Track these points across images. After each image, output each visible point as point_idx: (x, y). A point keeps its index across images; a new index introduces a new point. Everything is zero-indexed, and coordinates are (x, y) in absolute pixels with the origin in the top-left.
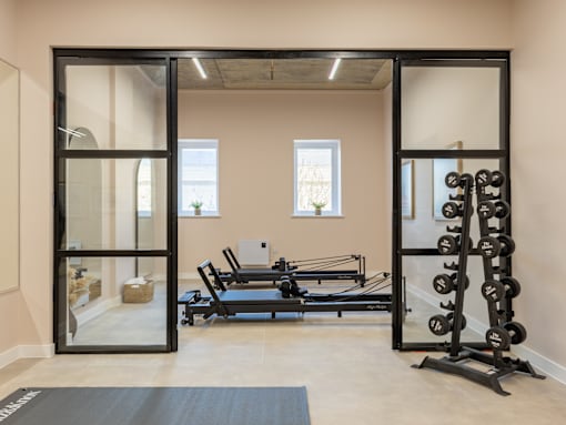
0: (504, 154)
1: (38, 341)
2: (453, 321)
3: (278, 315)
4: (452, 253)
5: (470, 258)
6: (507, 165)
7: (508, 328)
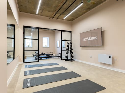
0: (71, 41)
1: (22, 62)
2: (67, 57)
3: (47, 58)
4: (67, 50)
5: (69, 51)
6: (71, 42)
7: (72, 57)
